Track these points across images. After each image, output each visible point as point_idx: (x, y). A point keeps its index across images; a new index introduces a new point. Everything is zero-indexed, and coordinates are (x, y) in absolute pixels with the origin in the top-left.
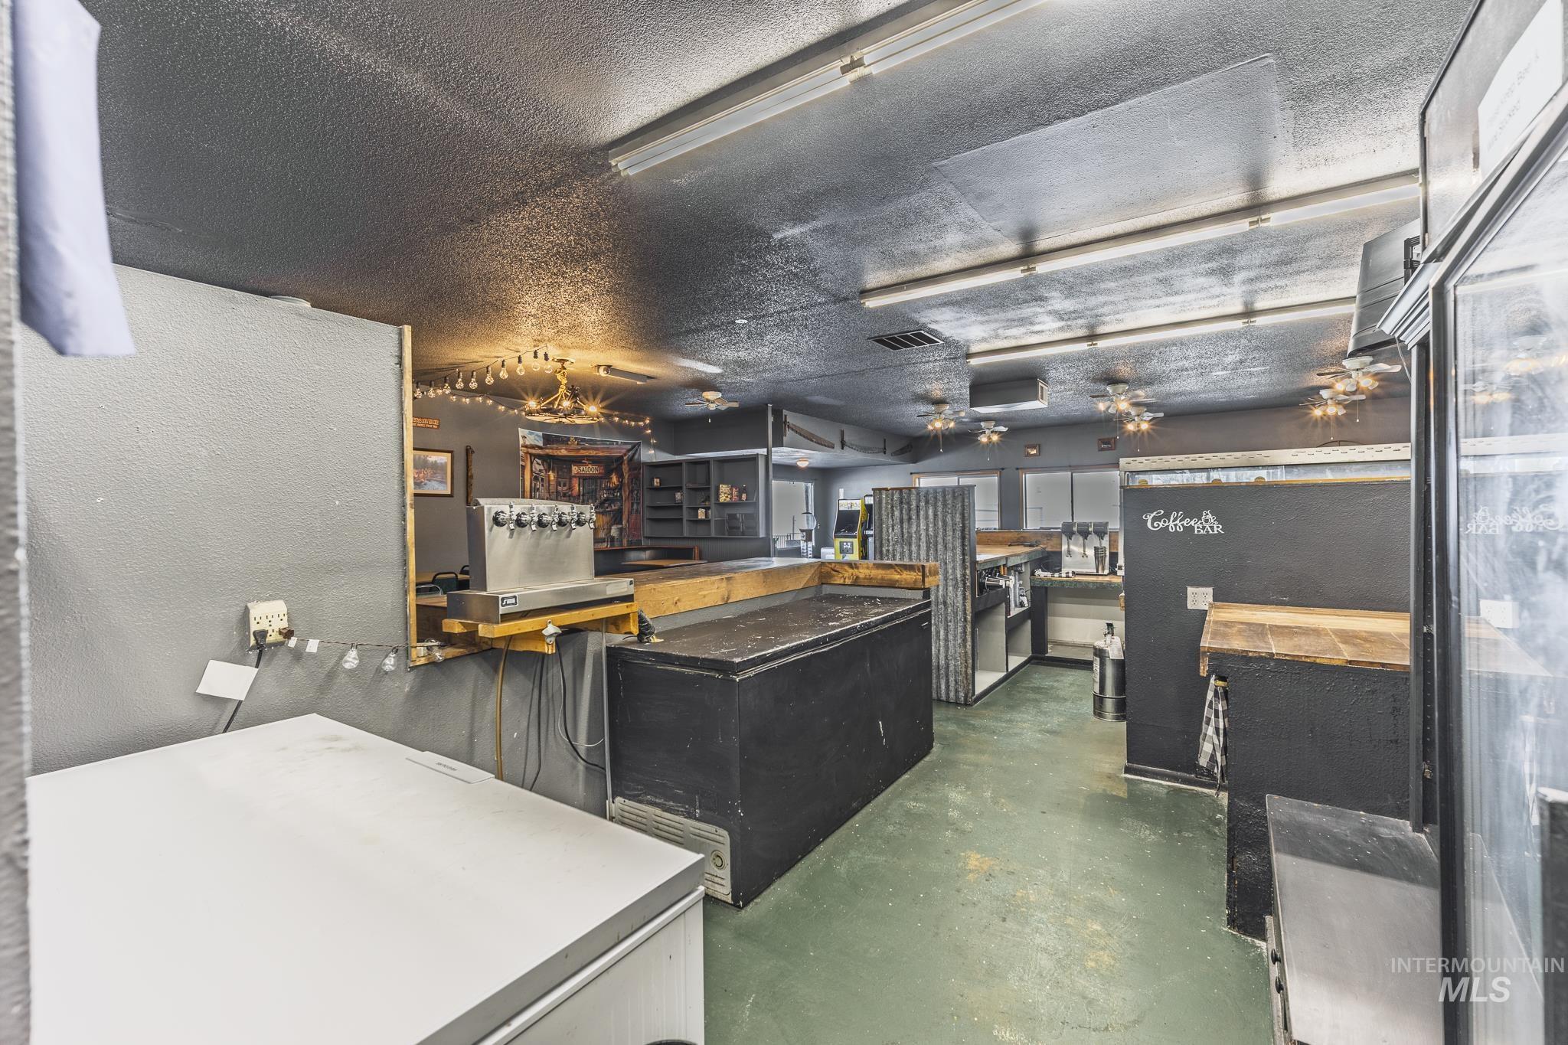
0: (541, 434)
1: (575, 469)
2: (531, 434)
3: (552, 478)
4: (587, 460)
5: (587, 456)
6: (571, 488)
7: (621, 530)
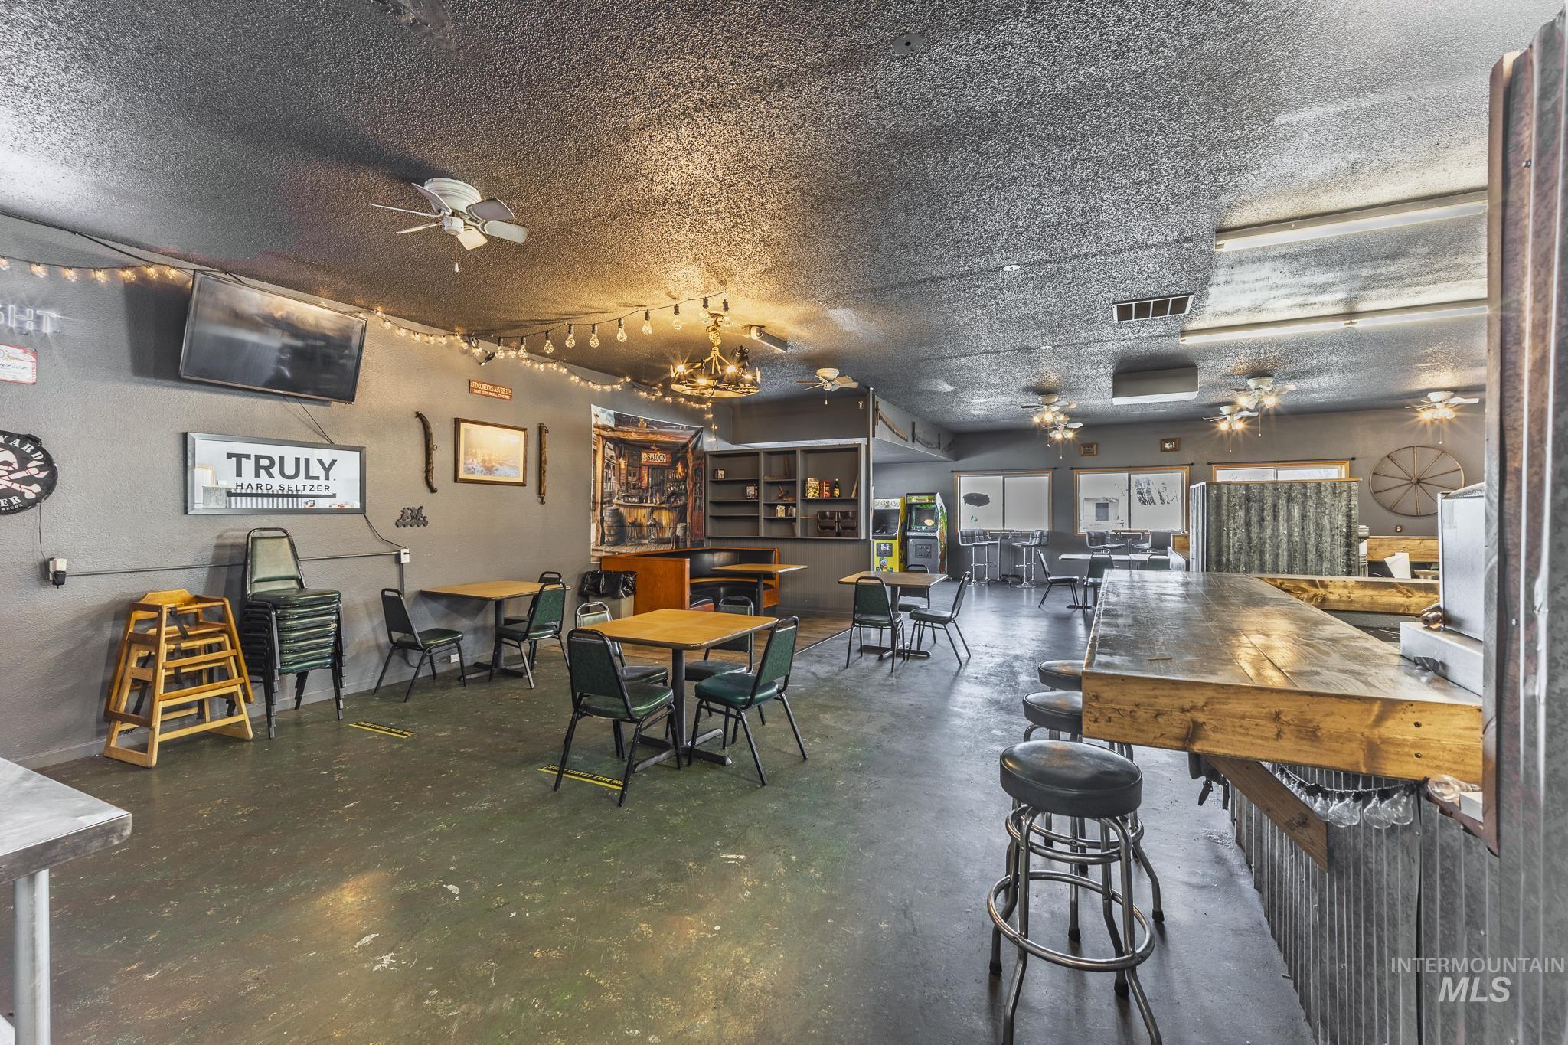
0: (612, 412)
1: (644, 457)
2: (603, 412)
3: (623, 466)
4: (657, 446)
5: (655, 442)
6: (640, 479)
7: (685, 529)
